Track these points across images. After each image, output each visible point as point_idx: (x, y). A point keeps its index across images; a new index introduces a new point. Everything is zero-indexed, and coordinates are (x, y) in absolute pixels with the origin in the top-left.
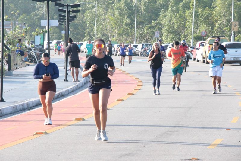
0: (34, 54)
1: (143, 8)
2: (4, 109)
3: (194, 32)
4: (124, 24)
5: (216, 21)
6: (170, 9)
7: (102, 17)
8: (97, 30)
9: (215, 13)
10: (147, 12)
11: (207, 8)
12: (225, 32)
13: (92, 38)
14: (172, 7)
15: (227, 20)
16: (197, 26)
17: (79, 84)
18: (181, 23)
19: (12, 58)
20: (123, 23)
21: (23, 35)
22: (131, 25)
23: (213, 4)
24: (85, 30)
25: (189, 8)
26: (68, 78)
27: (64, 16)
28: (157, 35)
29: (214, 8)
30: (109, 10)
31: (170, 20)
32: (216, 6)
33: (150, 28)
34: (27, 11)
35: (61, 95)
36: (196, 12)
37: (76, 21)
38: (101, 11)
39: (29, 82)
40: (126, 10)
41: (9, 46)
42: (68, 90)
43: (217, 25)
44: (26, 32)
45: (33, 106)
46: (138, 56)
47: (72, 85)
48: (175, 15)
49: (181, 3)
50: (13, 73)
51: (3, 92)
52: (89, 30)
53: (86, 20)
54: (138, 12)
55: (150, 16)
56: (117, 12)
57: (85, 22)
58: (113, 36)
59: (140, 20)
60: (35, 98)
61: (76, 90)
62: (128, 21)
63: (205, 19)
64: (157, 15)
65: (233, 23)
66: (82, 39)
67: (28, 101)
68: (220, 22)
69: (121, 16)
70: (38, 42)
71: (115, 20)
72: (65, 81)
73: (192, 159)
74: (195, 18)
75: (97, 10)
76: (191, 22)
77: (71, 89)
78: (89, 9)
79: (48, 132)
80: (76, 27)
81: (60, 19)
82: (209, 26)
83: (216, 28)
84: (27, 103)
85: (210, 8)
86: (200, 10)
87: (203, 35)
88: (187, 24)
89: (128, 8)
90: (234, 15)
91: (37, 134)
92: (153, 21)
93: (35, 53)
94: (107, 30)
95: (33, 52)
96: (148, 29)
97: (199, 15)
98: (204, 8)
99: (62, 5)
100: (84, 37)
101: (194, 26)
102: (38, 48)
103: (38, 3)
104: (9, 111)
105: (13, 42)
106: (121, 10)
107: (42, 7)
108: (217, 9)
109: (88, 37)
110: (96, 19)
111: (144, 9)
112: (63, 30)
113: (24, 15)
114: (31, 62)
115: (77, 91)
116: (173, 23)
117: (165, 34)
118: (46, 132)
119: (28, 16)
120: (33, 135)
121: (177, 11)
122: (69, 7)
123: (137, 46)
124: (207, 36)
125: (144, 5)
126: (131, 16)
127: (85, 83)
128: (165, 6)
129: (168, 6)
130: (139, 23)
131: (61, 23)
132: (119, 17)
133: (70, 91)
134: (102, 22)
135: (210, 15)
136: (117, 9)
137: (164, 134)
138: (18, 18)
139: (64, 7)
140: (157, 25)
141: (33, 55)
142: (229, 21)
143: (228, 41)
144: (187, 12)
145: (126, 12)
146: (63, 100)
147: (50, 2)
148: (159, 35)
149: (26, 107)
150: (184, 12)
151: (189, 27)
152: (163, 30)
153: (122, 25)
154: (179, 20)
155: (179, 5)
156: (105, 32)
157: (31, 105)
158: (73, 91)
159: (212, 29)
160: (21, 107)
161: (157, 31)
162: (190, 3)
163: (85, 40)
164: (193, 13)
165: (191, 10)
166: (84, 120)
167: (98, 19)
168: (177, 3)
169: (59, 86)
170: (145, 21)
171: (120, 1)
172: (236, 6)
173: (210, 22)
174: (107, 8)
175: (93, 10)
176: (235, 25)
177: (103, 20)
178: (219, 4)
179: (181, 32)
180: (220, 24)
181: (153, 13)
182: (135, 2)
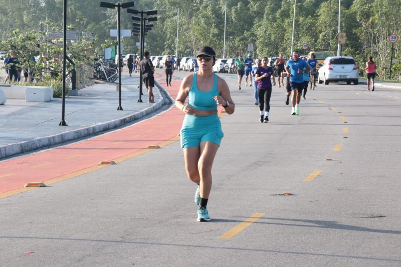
0: (103, 70)
1: (233, 15)
2: (65, 134)
3: (294, 45)
4: (211, 35)
5: (321, 32)
6: (265, 18)
7: (185, 27)
8: (179, 43)
9: (319, 22)
10: (239, 20)
11: (310, 16)
12: (331, 45)
13: (173, 51)
14: (268, 14)
15: (333, 30)
16: (297, 38)
17: (155, 106)
18: (279, 34)
19: (77, 75)
20: (210, 33)
21: (90, 47)
22: (219, 36)
23: (316, 12)
24: (164, 42)
25: (288, 16)
26: (142, 99)
27: (139, 25)
28: (251, 47)
29: (317, 16)
30: (193, 18)
31: (266, 30)
32: (320, 15)
33: (242, 39)
34: (97, 19)
35: (133, 118)
36: (297, 21)
37: (153, 31)
38: (184, 20)
39: (97, 102)
40: (213, 18)
41: (74, 60)
42: (142, 112)
43: (321, 36)
44: (93, 43)
45: (100, 131)
46: (228, 73)
47: (147, 107)
48: (271, 24)
49: (279, 11)
50: (79, 92)
51: (65, 114)
52: (169, 42)
53: (166, 30)
54: (227, 21)
55: (243, 26)
56: (202, 21)
57: (164, 33)
59: (230, 30)
60: (103, 122)
61: (152, 112)
62: (216, 31)
63: (307, 29)
64: (251, 24)
65: (340, 35)
66: (161, 53)
67: (93, 126)
68: (324, 33)
69: (207, 25)
70: (108, 56)
71: (201, 30)
72: (138, 101)
73: (284, 194)
74: (295, 28)
75: (179, 19)
76: (291, 33)
77: (146, 111)
78: (169, 17)
79: (115, 161)
80: (154, 38)
81: (134, 28)
82: (312, 38)
83: (319, 40)
84: (93, 128)
85: (313, 16)
86: (301, 19)
87: (305, 48)
88: (286, 35)
89: (216, 16)
90: (341, 25)
91: (103, 163)
92: (245, 31)
93: (105, 68)
94: (190, 41)
95: (102, 68)
96: (239, 41)
97: (300, 24)
98: (307, 17)
99: (136, 12)
100: (164, 50)
101: (294, 37)
102: (108, 62)
103: (108, 9)
104: (71, 137)
105: (79, 55)
106: (208, 18)
108: (322, 17)
109: (169, 50)
110: (178, 28)
111: (235, 17)
112: (139, 42)
113: (93, 24)
114: (100, 79)
115: (153, 114)
116: (270, 34)
118: (113, 162)
119: (98, 25)
120: (99, 165)
121: (274, 20)
122: (144, 14)
123: (226, 61)
124: (309, 49)
125: (235, 12)
126: (219, 24)
127: (163, 105)
128: (260, 14)
129: (263, 14)
130: (229, 34)
131: (136, 33)
132: (205, 27)
133: (145, 114)
134: (185, 33)
135: (313, 25)
136: (203, 17)
137: (253, 164)
138: (86, 27)
139: (139, 14)
140: (250, 36)
141: (103, 72)
142: (335, 32)
143: (333, 56)
144: (287, 21)
145: (214, 20)
146: (135, 124)
148: (252, 48)
149: (91, 131)
150: (283, 21)
151: (288, 39)
152: (257, 42)
153: (209, 36)
154: (277, 31)
155: (276, 12)
156: (189, 44)
157: (98, 130)
158: (148, 114)
159: (316, 41)
160: (86, 132)
161: (250, 43)
162: (289, 10)
163: (164, 54)
164: (292, 22)
165: (291, 18)
166: (159, 148)
167: (180, 29)
168: (273, 11)
169: (132, 108)
170: (235, 32)
171: (206, 7)
172: (343, 14)
173: (313, 32)
174: (191, 16)
175: (174, 18)
176: (342, 37)
177: (186, 30)
178: (324, 12)
179: (278, 44)
180: (325, 36)
181: (245, 22)
182: (225, 9)
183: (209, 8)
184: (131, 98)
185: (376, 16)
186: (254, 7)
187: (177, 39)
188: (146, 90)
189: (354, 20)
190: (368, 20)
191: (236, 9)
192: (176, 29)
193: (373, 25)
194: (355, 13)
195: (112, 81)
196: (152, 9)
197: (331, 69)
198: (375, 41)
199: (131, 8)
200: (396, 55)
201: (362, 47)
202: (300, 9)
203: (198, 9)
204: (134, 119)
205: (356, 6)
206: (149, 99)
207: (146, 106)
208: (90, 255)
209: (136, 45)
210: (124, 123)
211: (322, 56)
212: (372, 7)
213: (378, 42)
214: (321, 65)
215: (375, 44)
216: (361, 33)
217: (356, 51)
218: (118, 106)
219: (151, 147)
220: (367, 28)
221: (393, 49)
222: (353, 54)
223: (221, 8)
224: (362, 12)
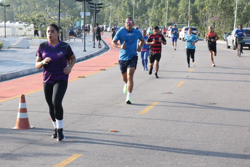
1: (138, 6)
3: (167, 21)
4: (127, 15)
5: (180, 15)
6: (153, 7)
7: (114, 11)
8: (111, 19)
9: (179, 10)
10: (140, 8)
11: (175, 7)
12: (185, 21)
13: (108, 23)
14: (154, 6)
15: (186, 14)
16: (169, 17)
17: (102, 50)
18: (159, 15)
19: (63, 34)
20: (126, 15)
21: (70, 21)
24: (104, 18)
25: (164, 7)
26: (95, 46)
27: (93, 10)
28: (146, 22)
29: (178, 7)
30: (118, 7)
31: (153, 14)
32: (180, 6)
33: (142, 18)
34: (71, 7)
36: (168, 9)
37: (99, 13)
38: (114, 8)
42: (95, 53)
43: (180, 17)
44: (71, 19)
48: (156, 10)
49: (160, 4)
52: (106, 19)
53: (105, 13)
54: (135, 9)
55: (142, 11)
56: (123, 8)
57: (104, 14)
58: (121, 22)
59: (136, 13)
61: (100, 53)
62: (129, 14)
63: (173, 13)
64: (146, 10)
65: (189, 16)
68: (181, 15)
69: (125, 11)
70: (77, 25)
71: (122, 13)
72: (93, 47)
73: (168, 93)
74: (168, 12)
75: (112, 7)
76: (165, 15)
77: (97, 52)
78: (107, 7)
79: (85, 76)
81: (91, 12)
82: (175, 18)
83: (179, 19)
85: (176, 7)
86: (170, 8)
87: (172, 22)
88: (163, 16)
89: (129, 6)
90: (190, 11)
91: (79, 77)
92: (143, 14)
93: (76, 31)
94: (117, 18)
96: (140, 19)
97: (170, 11)
98: (173, 7)
99: (92, 4)
100: (104, 22)
101: (167, 17)
102: (78, 28)
105: (64, 24)
106: (125, 7)
107: (80, 5)
108: (181, 7)
110: (111, 12)
111: (138, 7)
112: (92, 18)
113: (70, 9)
115: (100, 54)
116: (155, 16)
117: (150, 22)
119: (72, 10)
120: (77, 78)
121: (158, 8)
122: (96, 5)
124: (174, 23)
125: (138, 4)
126: (131, 10)
127: (105, 49)
128: (150, 5)
129: (152, 6)
130: (136, 15)
132: (124, 11)
133: (97, 53)
135: (176, 11)
136: (123, 6)
137: (151, 78)
138: (66, 11)
139: (94, 5)
140: (146, 16)
142: (187, 15)
143: (186, 26)
144: (163, 9)
145: (128, 8)
146: (92, 58)
147: (86, 2)
148: (147, 22)
150: (161, 9)
151: (164, 18)
152: (149, 19)
156: (116, 20)
158: (98, 54)
159: (177, 19)
161: (146, 19)
162: (165, 4)
163: (104, 25)
164: (166, 9)
165: (166, 8)
166: (105, 70)
167: (112, 12)
168: (157, 4)
169: (90, 50)
170: (139, 14)
171: (125, 2)
172: (191, 6)
173: (176, 15)
174: (117, 6)
175: (109, 7)
176: (190, 17)
177: (115, 13)
178: (181, 5)
179: (159, 20)
180: (182, 17)
181: (143, 9)
182: (133, 3)
183: (126, 2)
184: (89, 46)
185: (206, 7)
186: (148, 2)
187: (110, 17)
188: (97, 42)
189: (196, 9)
190: (203, 9)
191: (139, 3)
192: (110, 12)
193: (205, 12)
194: (196, 6)
195: (80, 37)
196: (98, 2)
197: (185, 33)
198: (206, 19)
199: (90, 2)
200: (215, 27)
201: (199, 22)
202: (170, 3)
203: (121, 3)
204: (92, 56)
205: (197, 2)
206: (98, 46)
207: (97, 50)
208: (77, 121)
209: (91, 20)
210: (87, 58)
211: (181, 27)
212: (204, 3)
213: (207, 20)
214: (180, 31)
215: (206, 21)
216: (199, 15)
217: (196, 24)
218: (84, 49)
219: (101, 70)
220: (202, 13)
221: (214, 23)
222: (195, 26)
223: (132, 2)
224: (200, 5)
